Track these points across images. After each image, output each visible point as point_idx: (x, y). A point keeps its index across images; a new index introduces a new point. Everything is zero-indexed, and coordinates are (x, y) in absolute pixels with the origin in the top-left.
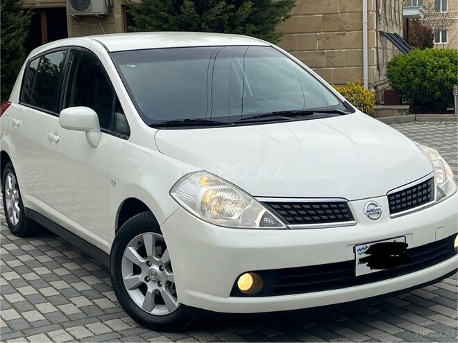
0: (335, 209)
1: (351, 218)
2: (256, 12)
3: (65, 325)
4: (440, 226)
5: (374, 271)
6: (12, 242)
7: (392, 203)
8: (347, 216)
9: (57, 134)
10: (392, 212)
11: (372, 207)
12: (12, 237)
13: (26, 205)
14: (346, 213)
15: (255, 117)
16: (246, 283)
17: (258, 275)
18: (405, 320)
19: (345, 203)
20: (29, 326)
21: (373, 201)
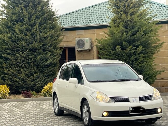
2: (145, 49)
4: (152, 105)
9: (68, 85)
10: (139, 101)
13: (60, 106)
17: (108, 112)
21: (135, 98)
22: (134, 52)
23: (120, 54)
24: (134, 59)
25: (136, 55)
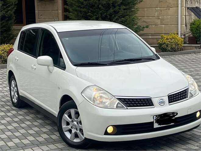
0: (146, 101)
1: (153, 105)
3: (39, 145)
4: (189, 108)
5: (161, 126)
6: (14, 110)
7: (170, 99)
8: (151, 104)
9: (35, 65)
10: (169, 102)
11: (161, 101)
12: (14, 108)
13: (20, 94)
14: (150, 103)
15: (117, 62)
16: (110, 130)
17: (115, 127)
18: (175, 146)
19: (150, 99)
20: (24, 145)
21: (162, 98)
22: (112, 3)
23: (94, 6)
24: (113, 12)
25: (115, 7)
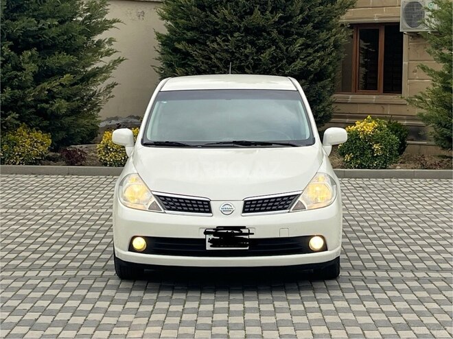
0: (195, 204)
1: (210, 211)
4: (285, 227)
7: (246, 206)
11: (227, 207)
19: (208, 202)
21: (227, 203)
